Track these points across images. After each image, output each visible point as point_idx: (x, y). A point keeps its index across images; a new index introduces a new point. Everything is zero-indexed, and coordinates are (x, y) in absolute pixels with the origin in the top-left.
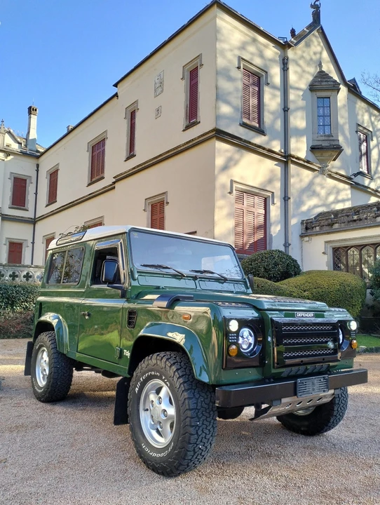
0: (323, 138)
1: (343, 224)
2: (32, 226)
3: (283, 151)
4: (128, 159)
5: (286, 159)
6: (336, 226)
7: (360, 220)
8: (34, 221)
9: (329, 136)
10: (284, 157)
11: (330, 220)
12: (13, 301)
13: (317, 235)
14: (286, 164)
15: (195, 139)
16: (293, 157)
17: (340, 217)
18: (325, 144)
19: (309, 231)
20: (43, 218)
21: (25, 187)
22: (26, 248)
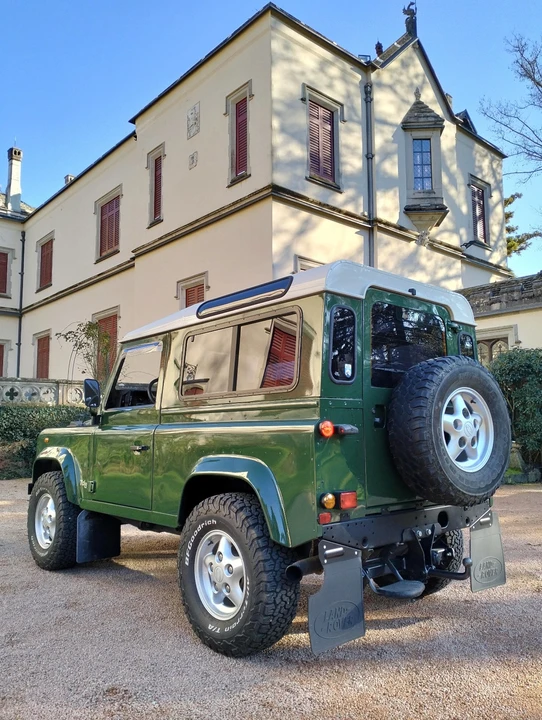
0: (421, 195)
2: (17, 320)
3: (366, 214)
4: (152, 225)
5: (371, 225)
8: (19, 314)
9: (429, 192)
10: (369, 222)
14: (371, 231)
15: (244, 199)
16: (381, 222)
18: (424, 204)
20: (32, 308)
21: (5, 264)
22: (9, 352)
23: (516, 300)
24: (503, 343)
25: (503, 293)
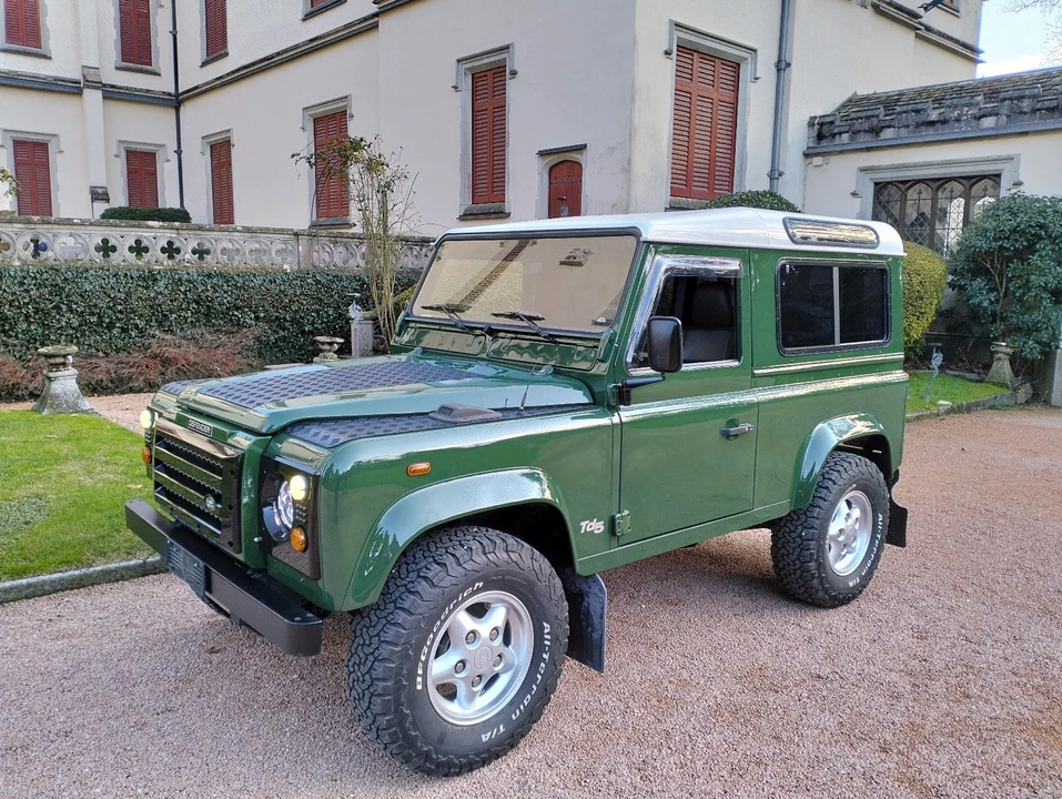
1: (903, 131)
2: (172, 113)
6: (888, 133)
7: (944, 122)
8: (176, 101)
11: (874, 120)
12: (209, 307)
13: (842, 152)
17: (900, 113)
19: (824, 143)
20: (196, 92)
21: (147, 16)
22: (166, 164)
23: (1025, 113)
24: (992, 182)
25: (1004, 100)
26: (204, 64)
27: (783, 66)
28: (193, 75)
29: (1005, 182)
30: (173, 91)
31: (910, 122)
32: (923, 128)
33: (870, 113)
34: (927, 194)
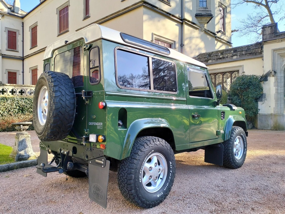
0: (202, 9)
1: (214, 60)
2: (21, 62)
3: (180, 16)
4: (85, 19)
5: (182, 21)
6: (210, 61)
7: (224, 58)
8: (23, 59)
9: (205, 8)
10: (181, 20)
11: (206, 58)
14: (182, 24)
15: (130, 7)
16: (186, 20)
17: (213, 56)
18: (203, 13)
20: (29, 56)
21: (16, 37)
22: (19, 76)
23: (244, 55)
24: (237, 73)
25: (238, 52)
26: (31, 49)
27: (182, 45)
28: (28, 52)
29: (240, 72)
30: (22, 56)
31: (215, 58)
32: (219, 60)
33: (205, 57)
34: (221, 76)
